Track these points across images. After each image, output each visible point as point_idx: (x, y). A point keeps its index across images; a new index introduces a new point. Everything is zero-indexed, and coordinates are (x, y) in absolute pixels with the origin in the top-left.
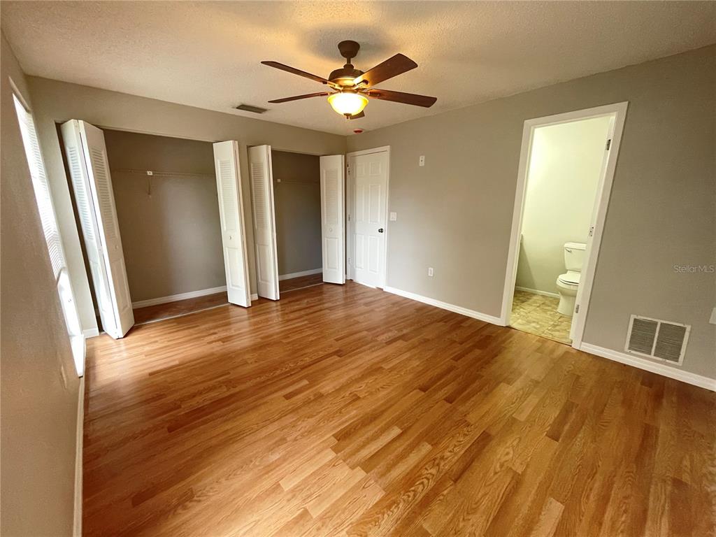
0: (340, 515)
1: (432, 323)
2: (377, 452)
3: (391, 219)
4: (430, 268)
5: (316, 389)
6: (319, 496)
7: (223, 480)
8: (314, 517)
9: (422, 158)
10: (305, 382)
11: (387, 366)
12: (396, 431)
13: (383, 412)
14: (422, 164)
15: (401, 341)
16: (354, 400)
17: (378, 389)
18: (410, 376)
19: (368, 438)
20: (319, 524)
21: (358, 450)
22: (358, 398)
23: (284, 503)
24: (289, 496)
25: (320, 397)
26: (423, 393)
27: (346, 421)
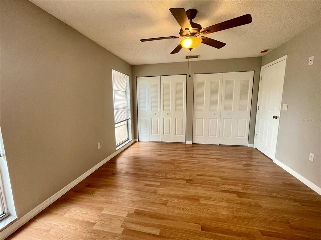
0: (96, 236)
1: (285, 198)
2: (136, 231)
3: (283, 109)
4: (311, 154)
5: (158, 189)
6: (103, 223)
7: (100, 195)
8: (93, 228)
9: (311, 58)
10: (159, 184)
11: (202, 201)
12: (157, 232)
13: (165, 219)
14: (310, 63)
15: (235, 195)
16: (163, 204)
17: (180, 208)
18: (208, 216)
19: (143, 222)
20: (91, 231)
21: (133, 223)
22: (166, 205)
23: (97, 215)
24: (100, 215)
25: (155, 192)
26: (200, 230)
27: (147, 209)
